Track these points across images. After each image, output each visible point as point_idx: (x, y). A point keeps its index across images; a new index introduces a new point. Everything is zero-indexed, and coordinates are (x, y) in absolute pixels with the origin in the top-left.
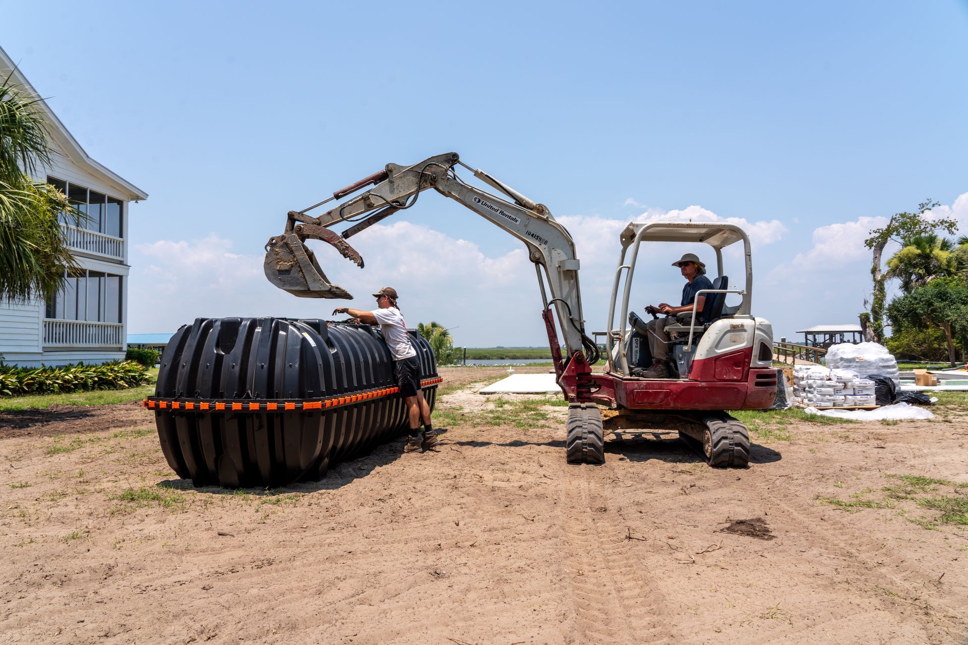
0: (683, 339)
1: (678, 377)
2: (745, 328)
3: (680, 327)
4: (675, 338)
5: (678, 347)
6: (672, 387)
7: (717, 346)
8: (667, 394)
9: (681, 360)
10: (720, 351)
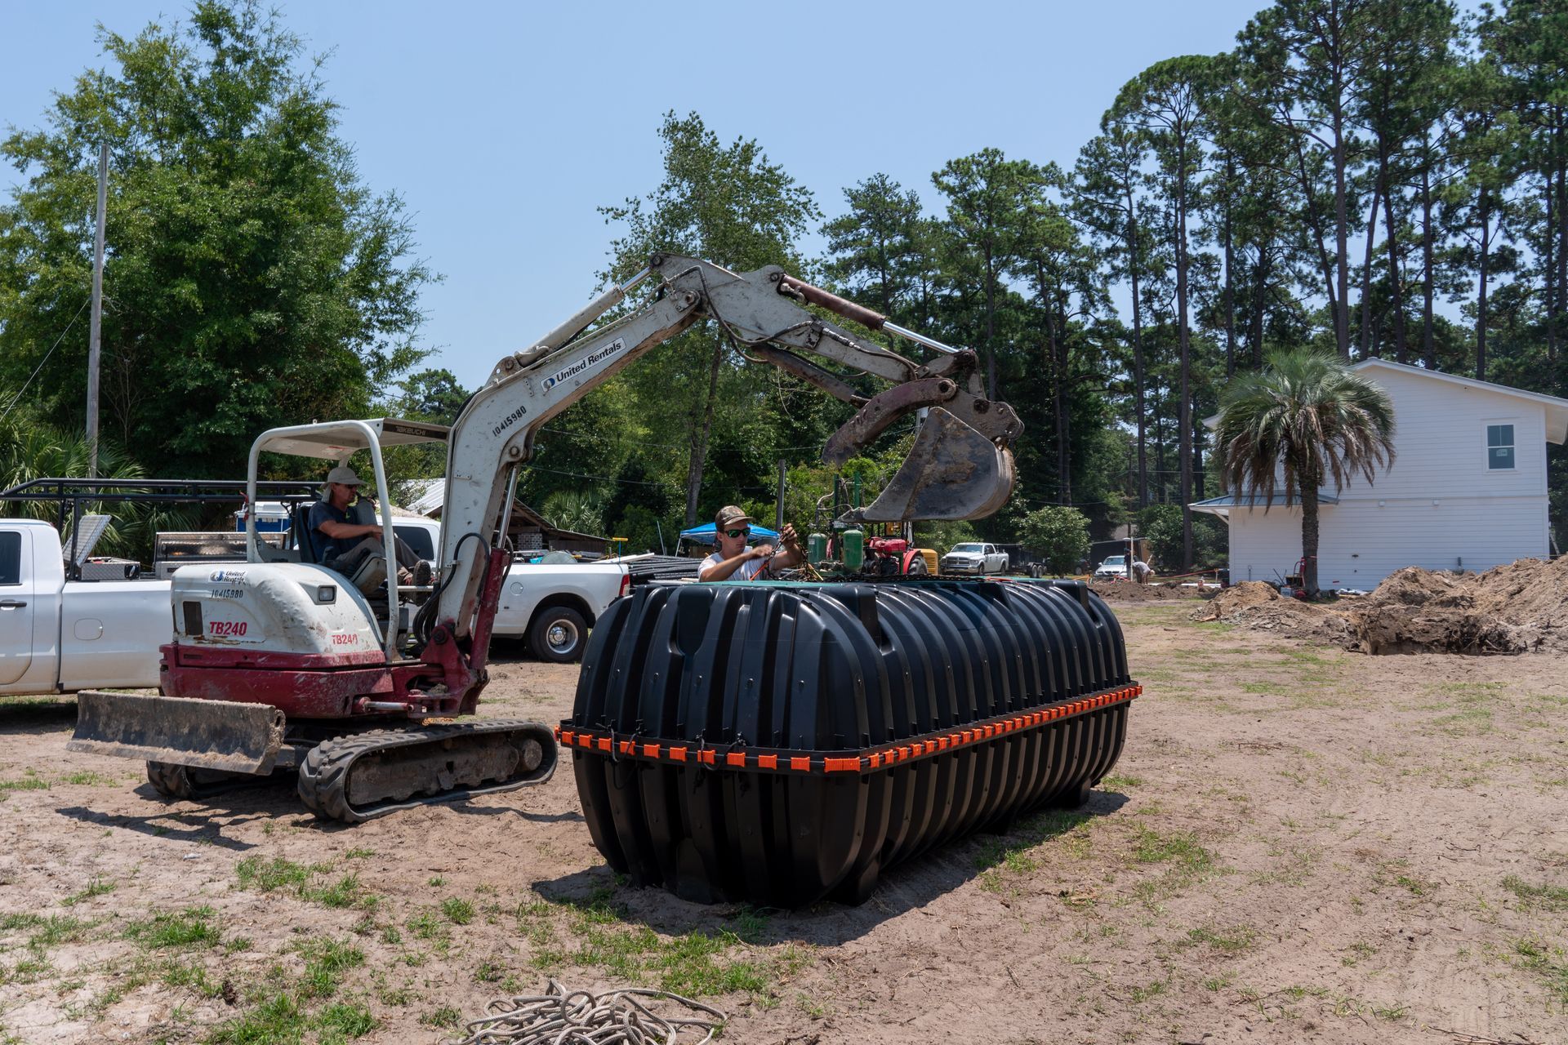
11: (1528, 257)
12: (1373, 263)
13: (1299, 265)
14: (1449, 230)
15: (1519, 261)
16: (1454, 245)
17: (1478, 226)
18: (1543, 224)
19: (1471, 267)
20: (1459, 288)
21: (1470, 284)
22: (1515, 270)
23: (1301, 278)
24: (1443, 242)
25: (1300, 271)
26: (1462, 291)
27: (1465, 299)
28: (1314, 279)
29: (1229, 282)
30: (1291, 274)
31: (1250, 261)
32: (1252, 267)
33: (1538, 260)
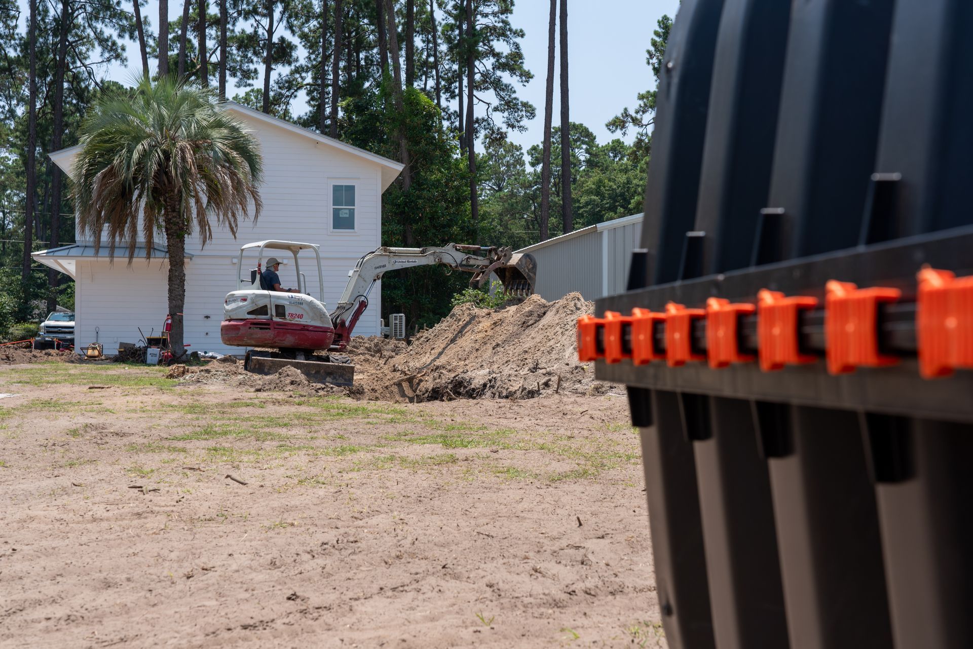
11: (301, 54)
12: (170, 36)
13: (99, 26)
14: (240, 14)
15: (294, 54)
16: (243, 31)
17: (264, 16)
18: (313, 23)
19: (256, 53)
20: (248, 75)
21: (256, 71)
22: (290, 63)
23: (103, 41)
24: (234, 25)
25: (102, 32)
26: (249, 78)
27: (249, 85)
28: (114, 43)
29: (30, 32)
30: (92, 35)
31: (52, 13)
32: (55, 19)
33: (309, 58)
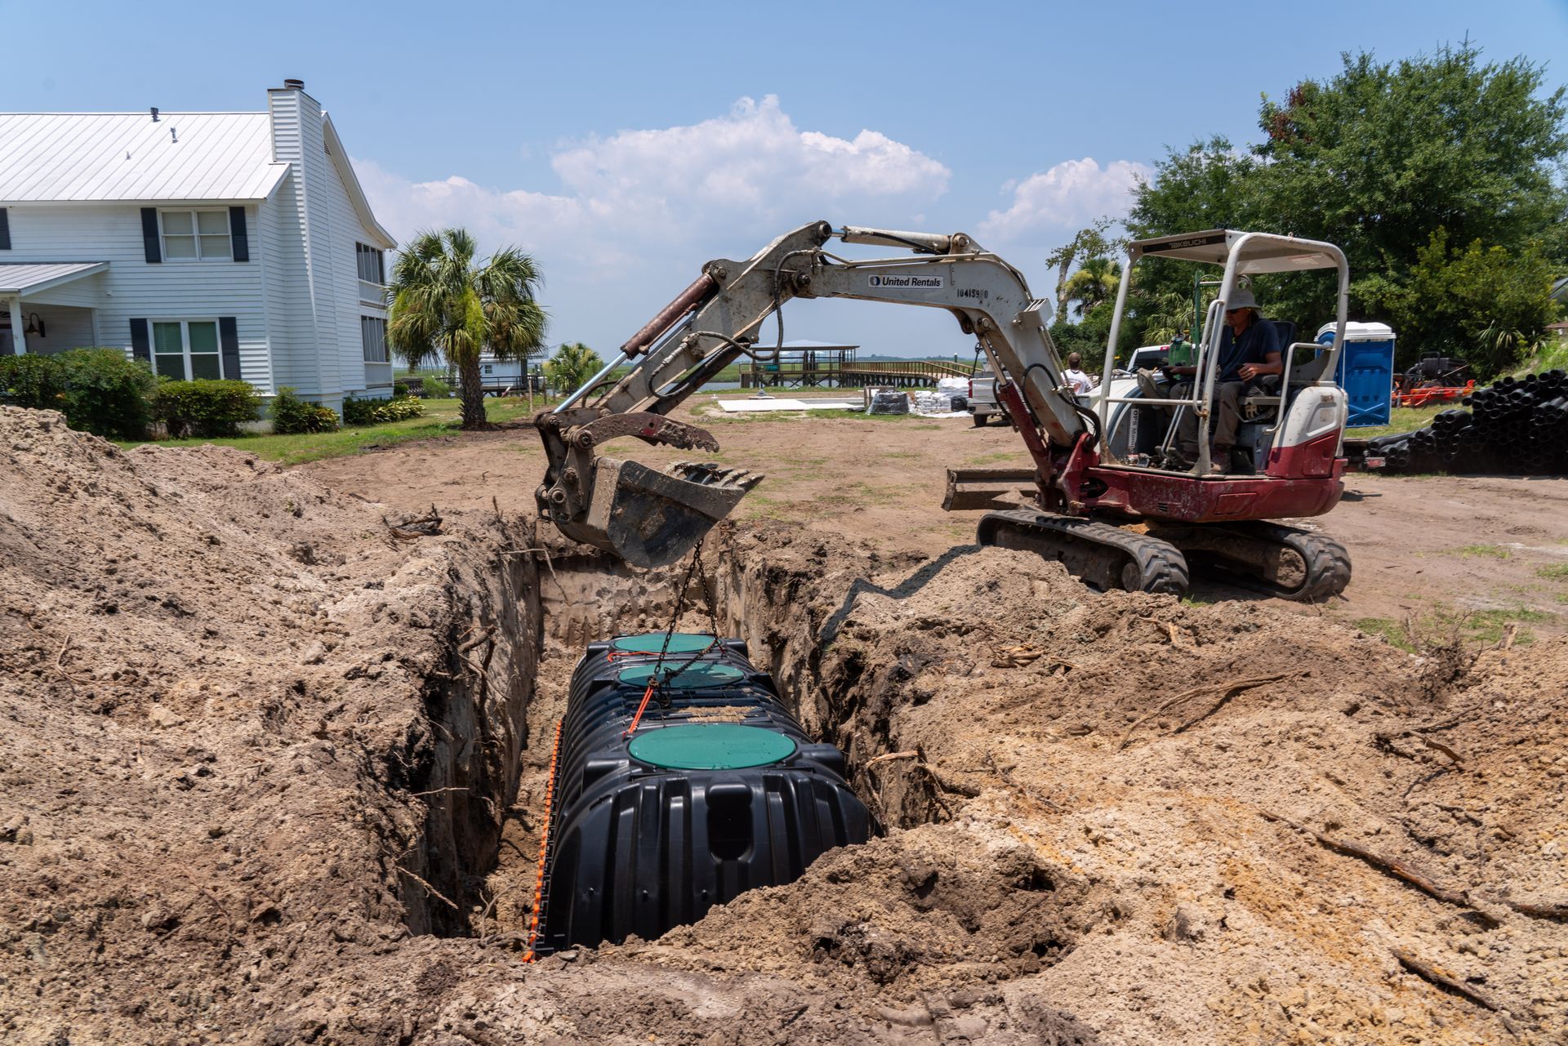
0: (1263, 417)
1: (1252, 472)
2: (1335, 400)
3: (1265, 399)
4: (1255, 415)
5: (1257, 427)
6: (1259, 488)
7: (1308, 426)
8: (1254, 499)
9: (1258, 446)
10: (1311, 434)
